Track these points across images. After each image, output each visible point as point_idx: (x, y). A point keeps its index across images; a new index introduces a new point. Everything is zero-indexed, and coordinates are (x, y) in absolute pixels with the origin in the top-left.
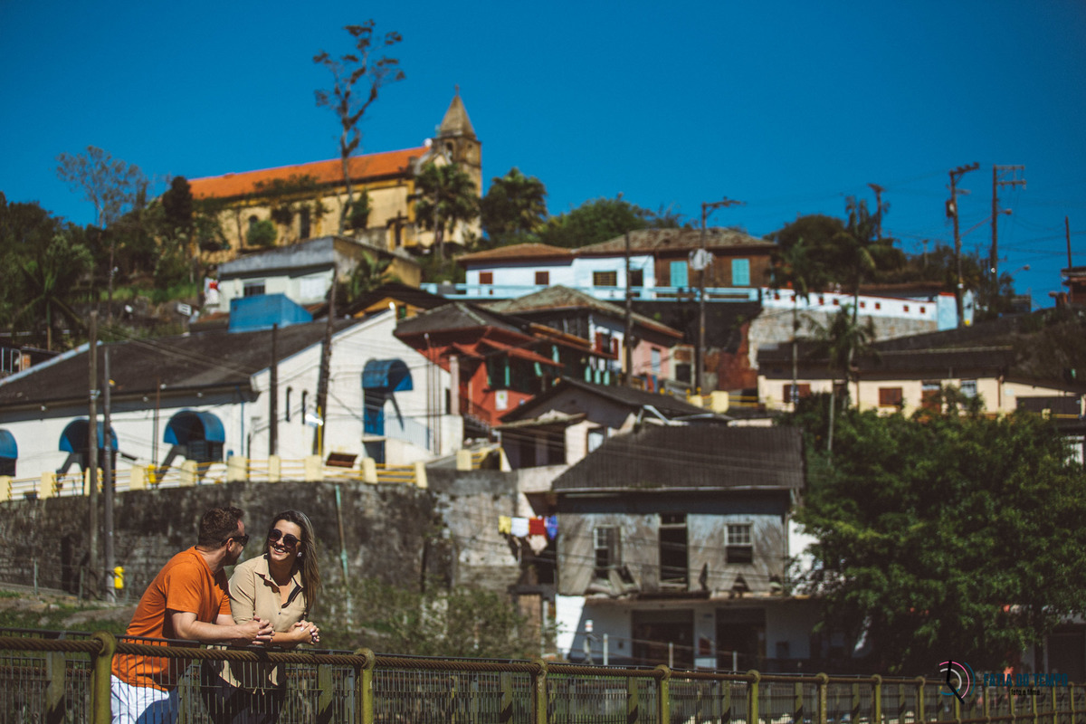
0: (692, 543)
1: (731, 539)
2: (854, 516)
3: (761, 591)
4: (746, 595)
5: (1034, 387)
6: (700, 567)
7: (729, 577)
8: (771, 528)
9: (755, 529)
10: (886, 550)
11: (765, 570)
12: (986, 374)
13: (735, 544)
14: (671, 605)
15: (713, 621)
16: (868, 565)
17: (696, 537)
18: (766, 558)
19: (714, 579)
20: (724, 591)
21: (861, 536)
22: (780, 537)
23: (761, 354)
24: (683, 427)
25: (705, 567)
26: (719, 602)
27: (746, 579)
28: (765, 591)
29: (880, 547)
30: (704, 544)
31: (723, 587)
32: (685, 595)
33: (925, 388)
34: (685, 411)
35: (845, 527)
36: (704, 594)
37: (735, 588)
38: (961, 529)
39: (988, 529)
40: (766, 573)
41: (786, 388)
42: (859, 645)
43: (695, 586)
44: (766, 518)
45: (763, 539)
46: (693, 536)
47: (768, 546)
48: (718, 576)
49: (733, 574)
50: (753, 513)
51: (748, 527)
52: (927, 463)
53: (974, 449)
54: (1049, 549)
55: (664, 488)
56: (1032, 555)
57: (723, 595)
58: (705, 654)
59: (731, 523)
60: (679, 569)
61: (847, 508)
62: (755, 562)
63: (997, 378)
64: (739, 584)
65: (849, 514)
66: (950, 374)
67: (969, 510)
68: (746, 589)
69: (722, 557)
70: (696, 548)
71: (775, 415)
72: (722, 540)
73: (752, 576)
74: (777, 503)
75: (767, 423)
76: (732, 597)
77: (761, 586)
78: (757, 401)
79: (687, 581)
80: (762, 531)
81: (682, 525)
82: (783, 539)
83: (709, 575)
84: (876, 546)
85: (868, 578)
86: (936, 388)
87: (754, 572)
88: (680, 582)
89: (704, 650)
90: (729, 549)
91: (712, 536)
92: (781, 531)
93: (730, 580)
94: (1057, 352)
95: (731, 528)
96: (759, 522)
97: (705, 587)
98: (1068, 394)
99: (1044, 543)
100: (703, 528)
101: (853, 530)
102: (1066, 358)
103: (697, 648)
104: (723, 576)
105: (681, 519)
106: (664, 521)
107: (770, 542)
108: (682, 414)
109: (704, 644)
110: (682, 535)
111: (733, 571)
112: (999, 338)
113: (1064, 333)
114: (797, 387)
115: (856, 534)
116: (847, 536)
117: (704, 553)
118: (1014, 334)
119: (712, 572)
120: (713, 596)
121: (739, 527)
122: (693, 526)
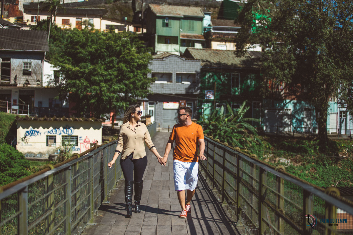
0: (12, 68)
1: (24, 67)
2: (70, 63)
3: (34, 85)
4: (29, 86)
5: (112, 21)
6: (14, 76)
7: (23, 80)
8: (38, 64)
9: (33, 64)
10: (81, 75)
11: (35, 78)
12: (96, 16)
13: (26, 69)
14: (5, 88)
15: (18, 94)
16: (75, 79)
17: (13, 66)
18: (36, 74)
19: (19, 80)
20: (22, 84)
21: (74, 69)
22: (41, 67)
23: (25, 6)
24: (7, 29)
25: (16, 75)
26: (21, 87)
27: (29, 80)
28: (35, 84)
29: (79, 73)
30: (16, 68)
31: (21, 83)
32: (9, 85)
33: (77, 20)
34: (8, 24)
35: (68, 66)
36: (15, 85)
37: (25, 83)
38: (106, 68)
39: (115, 68)
40: (36, 79)
41: (32, 18)
42: (64, 104)
43: (12, 82)
44: (36, 61)
45: (35, 67)
46: (12, 66)
47: (36, 70)
48: (20, 79)
49: (25, 79)
50: (32, 59)
51: (30, 63)
52: (95, 46)
53: (111, 43)
54: (133, 77)
55: (4, 50)
56: (129, 79)
57: (21, 85)
58: (15, 105)
59: (25, 62)
60: (8, 76)
61: (68, 60)
62: (32, 75)
63: (100, 18)
64: (27, 82)
65: (68, 62)
66: (87, 16)
67: (109, 63)
68: (29, 84)
69: (21, 73)
70: (13, 69)
71: (30, 26)
72: (21, 67)
73: (31, 80)
74: (40, 56)
75: (28, 29)
76: (24, 86)
77: (34, 83)
78: (23, 21)
79: (10, 80)
80: (35, 65)
81: (9, 62)
82: (42, 68)
83: (17, 79)
84: (78, 73)
85: (75, 83)
86: (80, 20)
87: (32, 78)
88: (7, 81)
89: (14, 103)
90: (24, 70)
91: (18, 66)
92: (41, 65)
93: (24, 81)
94: (116, 11)
95: (25, 63)
96: (34, 62)
97: (15, 82)
98: (122, 25)
99: (132, 75)
100: (16, 63)
101: (71, 67)
102: (119, 13)
103: (12, 103)
104: (22, 79)
105: (9, 60)
106: (3, 61)
107: (37, 69)
108: (7, 25)
109: (15, 101)
110: (9, 65)
111: (25, 77)
112: (98, 5)
113: (119, 5)
114: (36, 17)
115: (72, 69)
116: (69, 69)
117: (15, 71)
118: (103, 4)
119: (18, 78)
120: (18, 85)
121: (27, 63)
122: (12, 62)
